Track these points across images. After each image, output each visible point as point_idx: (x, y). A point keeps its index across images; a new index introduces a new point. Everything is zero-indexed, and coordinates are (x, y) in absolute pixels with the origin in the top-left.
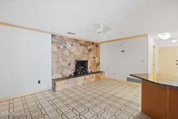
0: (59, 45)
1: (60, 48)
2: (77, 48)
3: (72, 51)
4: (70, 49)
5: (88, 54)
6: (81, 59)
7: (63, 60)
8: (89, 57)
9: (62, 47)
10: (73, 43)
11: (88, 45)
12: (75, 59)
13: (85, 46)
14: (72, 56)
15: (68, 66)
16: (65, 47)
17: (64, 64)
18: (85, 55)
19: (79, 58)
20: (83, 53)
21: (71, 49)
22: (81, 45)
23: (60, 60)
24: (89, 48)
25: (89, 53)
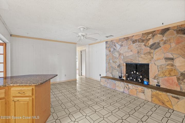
0: (110, 49)
1: (111, 51)
2: (128, 48)
3: (121, 52)
4: (119, 50)
5: (150, 53)
6: (134, 62)
7: (113, 62)
8: (153, 58)
9: (112, 50)
10: (122, 43)
11: (150, 39)
12: (126, 61)
13: (143, 41)
14: (122, 57)
15: (117, 68)
16: (114, 49)
17: (114, 65)
18: (143, 56)
19: (132, 60)
20: (138, 52)
21: (121, 50)
22: (134, 42)
23: (111, 61)
24: (151, 42)
25: (152, 51)
